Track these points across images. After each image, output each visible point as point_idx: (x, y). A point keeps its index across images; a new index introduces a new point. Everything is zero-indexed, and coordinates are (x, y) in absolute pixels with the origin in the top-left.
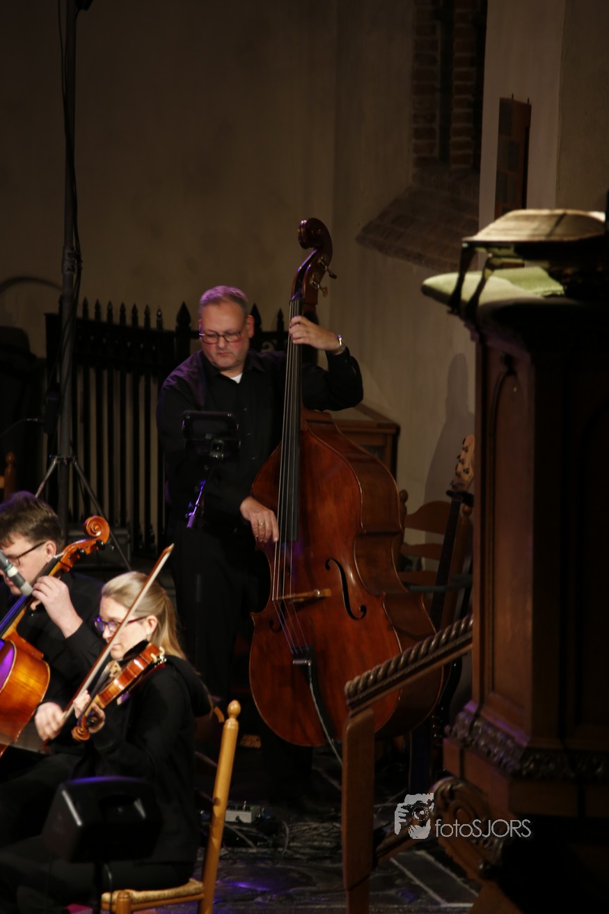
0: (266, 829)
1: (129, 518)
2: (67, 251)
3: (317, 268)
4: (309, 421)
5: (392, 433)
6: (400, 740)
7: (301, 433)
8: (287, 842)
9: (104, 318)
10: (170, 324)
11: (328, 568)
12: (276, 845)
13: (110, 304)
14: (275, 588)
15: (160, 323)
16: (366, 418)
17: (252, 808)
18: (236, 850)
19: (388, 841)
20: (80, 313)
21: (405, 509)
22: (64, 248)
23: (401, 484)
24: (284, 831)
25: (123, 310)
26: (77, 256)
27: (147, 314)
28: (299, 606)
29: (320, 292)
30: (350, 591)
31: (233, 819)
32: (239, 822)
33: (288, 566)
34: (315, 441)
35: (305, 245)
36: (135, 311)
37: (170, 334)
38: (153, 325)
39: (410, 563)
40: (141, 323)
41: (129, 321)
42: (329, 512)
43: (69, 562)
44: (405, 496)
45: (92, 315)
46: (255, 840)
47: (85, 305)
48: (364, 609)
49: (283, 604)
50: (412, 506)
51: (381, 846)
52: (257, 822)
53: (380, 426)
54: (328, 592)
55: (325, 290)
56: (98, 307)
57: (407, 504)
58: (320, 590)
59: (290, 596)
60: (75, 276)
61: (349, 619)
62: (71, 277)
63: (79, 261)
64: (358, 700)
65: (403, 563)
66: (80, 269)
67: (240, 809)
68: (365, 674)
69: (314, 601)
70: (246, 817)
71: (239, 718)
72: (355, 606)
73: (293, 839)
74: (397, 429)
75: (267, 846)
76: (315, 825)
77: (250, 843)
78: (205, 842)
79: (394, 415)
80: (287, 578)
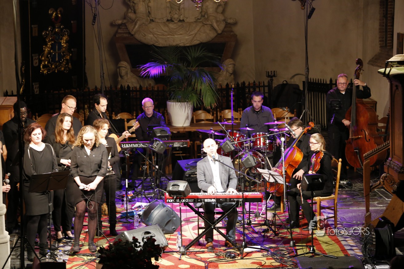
0: (349, 185)
1: (320, 122)
2: (306, 68)
3: (360, 69)
4: (358, 101)
5: (375, 103)
6: (378, 167)
7: (356, 103)
8: (353, 187)
9: (315, 81)
10: (328, 82)
11: (362, 131)
12: (351, 188)
13: (316, 79)
14: (350, 135)
15: (326, 82)
16: (370, 100)
17: (346, 181)
18: (343, 189)
19: (373, 186)
20: (310, 81)
21: (378, 119)
22: (306, 67)
23: (377, 114)
24: (353, 185)
25: (318, 80)
26: (308, 69)
27: (323, 80)
28: (356, 139)
29: (360, 74)
30: (366, 136)
31: (342, 183)
32: (344, 184)
33: (353, 131)
34: (359, 105)
35: (357, 64)
36: (321, 80)
37: (328, 84)
38: (325, 82)
39: (379, 130)
40: (322, 82)
41: (320, 82)
42: (362, 120)
43: (306, 132)
44: (378, 116)
45: (312, 81)
46: (347, 187)
47: (311, 79)
48: (369, 140)
49: (352, 139)
50: (380, 118)
51: (372, 188)
52: (347, 184)
53: (373, 102)
54: (362, 136)
55: (361, 73)
56: (313, 79)
57: (379, 118)
58: (360, 136)
59: (354, 137)
60: (308, 73)
61: (366, 142)
62: (307, 73)
63: (309, 70)
64: (366, 158)
65: (378, 130)
66: (309, 71)
67: (344, 181)
68: (368, 152)
69: (359, 138)
70: (345, 182)
71: (342, 162)
72: (368, 139)
73: (355, 187)
74: (376, 103)
75: (349, 188)
76: (360, 184)
77: (346, 188)
78: (335, 187)
79: (376, 99)
80: (353, 133)
